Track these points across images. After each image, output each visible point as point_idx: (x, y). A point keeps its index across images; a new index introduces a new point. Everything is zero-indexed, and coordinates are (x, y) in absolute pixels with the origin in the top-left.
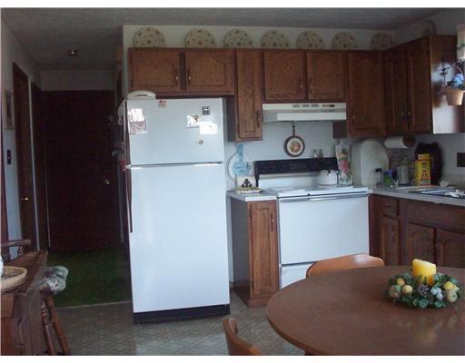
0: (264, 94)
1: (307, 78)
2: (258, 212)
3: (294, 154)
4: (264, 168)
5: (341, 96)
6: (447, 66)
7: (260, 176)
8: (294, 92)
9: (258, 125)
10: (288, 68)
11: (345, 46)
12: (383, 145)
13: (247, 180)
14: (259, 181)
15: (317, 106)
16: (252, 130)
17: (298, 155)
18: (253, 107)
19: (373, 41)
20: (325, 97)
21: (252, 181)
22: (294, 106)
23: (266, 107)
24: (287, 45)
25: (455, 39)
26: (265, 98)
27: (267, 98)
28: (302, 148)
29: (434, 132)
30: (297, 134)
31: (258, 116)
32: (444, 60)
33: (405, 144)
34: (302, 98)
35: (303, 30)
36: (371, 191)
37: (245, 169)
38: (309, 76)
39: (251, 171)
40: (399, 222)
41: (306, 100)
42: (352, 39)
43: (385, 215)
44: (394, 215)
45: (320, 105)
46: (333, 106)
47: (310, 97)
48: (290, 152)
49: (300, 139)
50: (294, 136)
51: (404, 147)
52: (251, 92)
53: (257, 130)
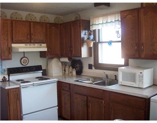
0: (13, 40)
1: (31, 33)
2: (11, 93)
3: (24, 64)
4: (12, 71)
5: (44, 41)
6: (86, 31)
7: (10, 75)
8: (26, 39)
9: (10, 53)
10: (23, 29)
11: (45, 21)
12: (59, 60)
13: (4, 77)
14: (10, 77)
15: (35, 45)
16: (7, 55)
17: (26, 65)
18: (8, 46)
19: (55, 20)
20: (38, 41)
21: (7, 77)
22: (25, 45)
23: (13, 45)
24: (22, 18)
25: (89, 22)
26: (13, 42)
27: (14, 42)
28: (27, 62)
29: (82, 57)
30: (25, 56)
31: (10, 50)
32: (85, 29)
33: (69, 60)
34: (29, 42)
35: (28, 13)
36: (58, 80)
37: (3, 72)
38: (32, 32)
39: (6, 73)
40: (70, 93)
41: (30, 42)
42: (47, 18)
43: (63, 90)
44: (68, 90)
45: (36, 44)
46: (41, 45)
47: (32, 41)
48: (23, 63)
49: (27, 58)
50: (24, 57)
51: (68, 61)
52: (6, 39)
53: (9, 55)
